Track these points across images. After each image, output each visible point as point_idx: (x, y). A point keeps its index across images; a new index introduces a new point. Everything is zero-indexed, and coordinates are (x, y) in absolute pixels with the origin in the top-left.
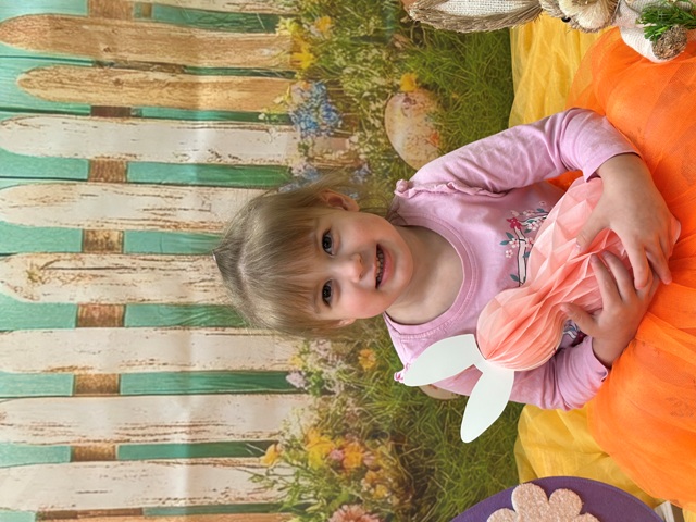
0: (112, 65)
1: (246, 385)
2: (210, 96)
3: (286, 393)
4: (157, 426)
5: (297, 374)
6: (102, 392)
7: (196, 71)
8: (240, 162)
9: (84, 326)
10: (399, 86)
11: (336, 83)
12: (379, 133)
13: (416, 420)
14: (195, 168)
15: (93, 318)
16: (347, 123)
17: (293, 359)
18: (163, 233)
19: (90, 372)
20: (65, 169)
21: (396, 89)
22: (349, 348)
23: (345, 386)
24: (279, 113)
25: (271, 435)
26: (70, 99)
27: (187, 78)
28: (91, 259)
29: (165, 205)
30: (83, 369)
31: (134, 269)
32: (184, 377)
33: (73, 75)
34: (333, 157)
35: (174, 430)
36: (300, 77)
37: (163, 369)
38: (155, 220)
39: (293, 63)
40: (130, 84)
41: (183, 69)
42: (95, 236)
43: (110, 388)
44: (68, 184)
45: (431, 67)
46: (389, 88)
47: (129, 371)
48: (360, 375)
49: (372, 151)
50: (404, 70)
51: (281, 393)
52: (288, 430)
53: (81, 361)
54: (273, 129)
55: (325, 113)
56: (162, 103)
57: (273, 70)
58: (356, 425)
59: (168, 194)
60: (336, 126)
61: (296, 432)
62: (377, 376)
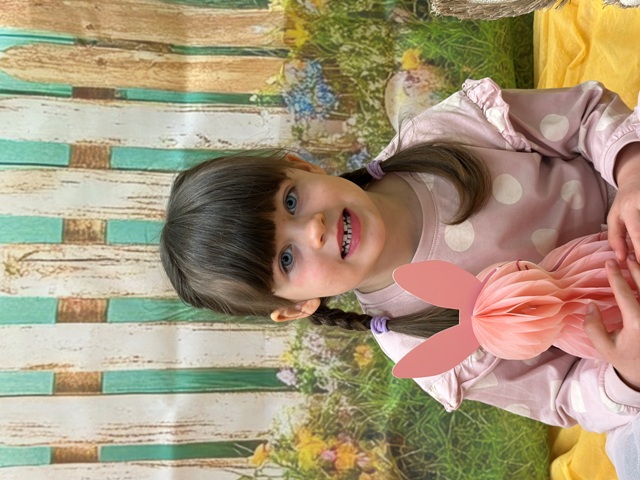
0: (94, 43)
1: (235, 383)
2: (199, 76)
3: (276, 391)
4: (141, 426)
5: (289, 371)
6: (83, 391)
7: (184, 50)
8: (230, 147)
9: (65, 321)
10: (400, 64)
11: (332, 62)
12: (378, 114)
13: (416, 420)
14: (182, 154)
15: (74, 312)
16: (344, 105)
17: (284, 356)
18: (148, 222)
19: (70, 370)
20: (45, 154)
21: (396, 67)
22: (344, 345)
23: (339, 383)
24: (271, 94)
25: (259, 435)
26: (50, 80)
27: (174, 58)
28: (72, 251)
29: (151, 193)
30: (64, 366)
31: (118, 261)
32: (171, 374)
33: (53, 54)
34: (329, 140)
35: (159, 430)
36: (294, 56)
37: (148, 366)
38: (139, 208)
39: (287, 40)
40: (113, 64)
41: (170, 48)
42: (76, 226)
43: (92, 387)
44: (48, 170)
45: (437, 41)
46: (389, 67)
47: (112, 368)
48: (355, 373)
49: (371, 134)
50: (407, 46)
51: (271, 391)
52: (278, 429)
53: (62, 358)
54: (265, 111)
55: (320, 94)
56: (148, 84)
57: (265, 49)
58: (349, 425)
59: (154, 181)
60: (332, 107)
61: (286, 431)
62: (374, 374)
